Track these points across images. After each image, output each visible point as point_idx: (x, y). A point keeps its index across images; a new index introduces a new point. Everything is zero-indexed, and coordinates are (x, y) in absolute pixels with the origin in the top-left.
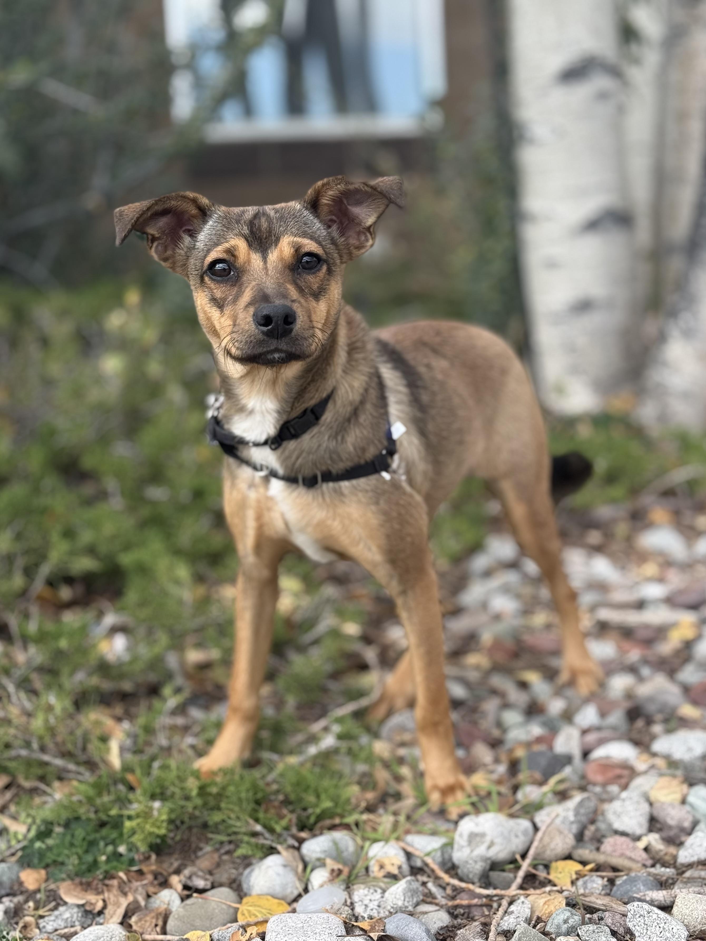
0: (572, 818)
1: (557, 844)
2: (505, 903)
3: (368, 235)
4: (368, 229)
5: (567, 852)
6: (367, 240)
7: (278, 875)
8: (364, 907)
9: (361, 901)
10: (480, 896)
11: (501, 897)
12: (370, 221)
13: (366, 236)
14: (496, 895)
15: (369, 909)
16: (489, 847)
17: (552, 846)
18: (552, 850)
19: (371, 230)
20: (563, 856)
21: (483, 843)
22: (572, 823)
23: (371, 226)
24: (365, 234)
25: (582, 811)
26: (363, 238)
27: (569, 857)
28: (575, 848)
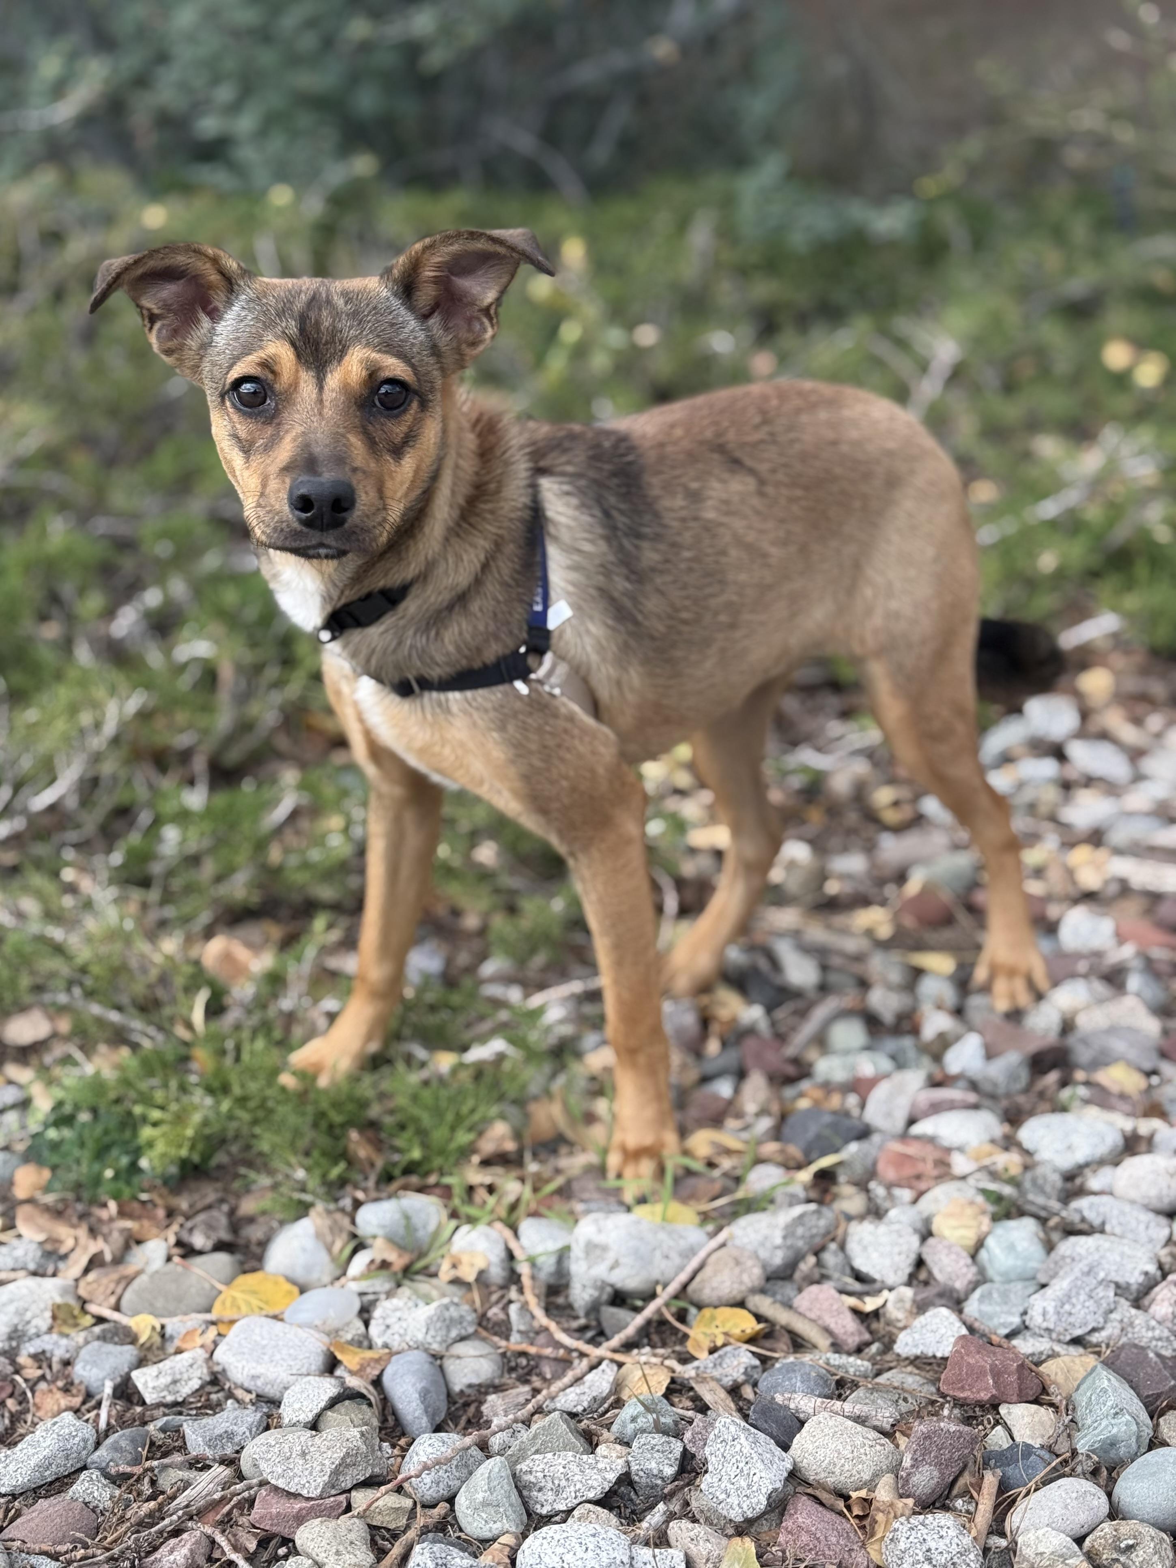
0: (778, 1241)
1: (723, 1282)
2: (585, 1363)
3: (486, 321)
4: (486, 311)
5: (739, 1297)
6: (485, 330)
7: (304, 1250)
8: (383, 1328)
9: (384, 1318)
10: (558, 1345)
11: (582, 1355)
12: (490, 296)
13: (482, 324)
14: (576, 1350)
15: (390, 1332)
16: (612, 1268)
17: (715, 1284)
18: (713, 1289)
19: (492, 312)
20: (732, 1301)
21: (603, 1260)
22: (778, 1247)
23: (491, 305)
24: (479, 319)
25: (800, 1231)
26: (477, 327)
27: (741, 1304)
28: (754, 1291)
